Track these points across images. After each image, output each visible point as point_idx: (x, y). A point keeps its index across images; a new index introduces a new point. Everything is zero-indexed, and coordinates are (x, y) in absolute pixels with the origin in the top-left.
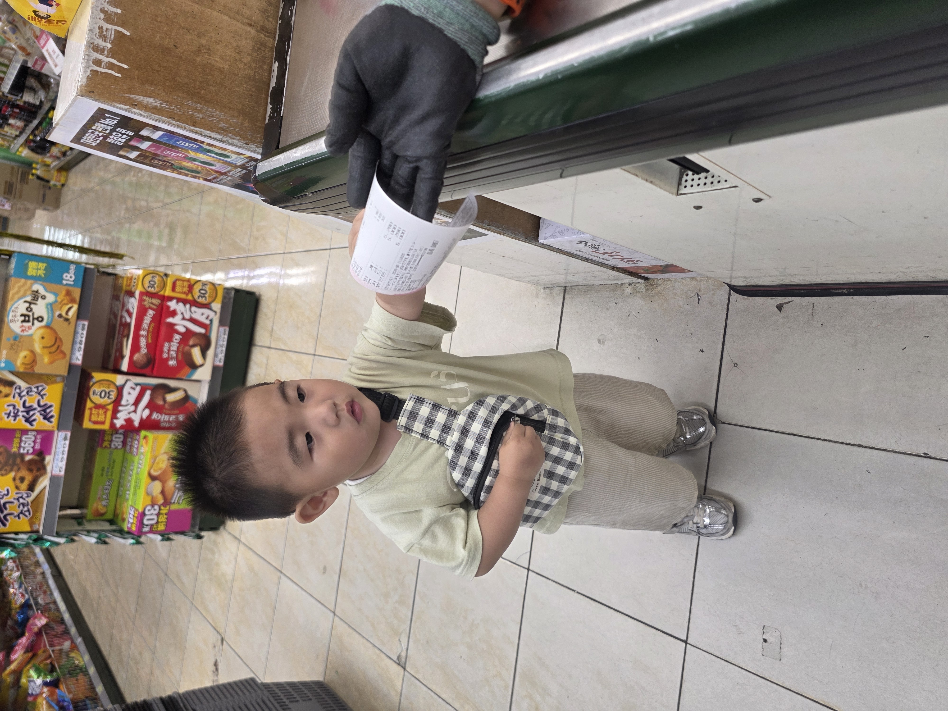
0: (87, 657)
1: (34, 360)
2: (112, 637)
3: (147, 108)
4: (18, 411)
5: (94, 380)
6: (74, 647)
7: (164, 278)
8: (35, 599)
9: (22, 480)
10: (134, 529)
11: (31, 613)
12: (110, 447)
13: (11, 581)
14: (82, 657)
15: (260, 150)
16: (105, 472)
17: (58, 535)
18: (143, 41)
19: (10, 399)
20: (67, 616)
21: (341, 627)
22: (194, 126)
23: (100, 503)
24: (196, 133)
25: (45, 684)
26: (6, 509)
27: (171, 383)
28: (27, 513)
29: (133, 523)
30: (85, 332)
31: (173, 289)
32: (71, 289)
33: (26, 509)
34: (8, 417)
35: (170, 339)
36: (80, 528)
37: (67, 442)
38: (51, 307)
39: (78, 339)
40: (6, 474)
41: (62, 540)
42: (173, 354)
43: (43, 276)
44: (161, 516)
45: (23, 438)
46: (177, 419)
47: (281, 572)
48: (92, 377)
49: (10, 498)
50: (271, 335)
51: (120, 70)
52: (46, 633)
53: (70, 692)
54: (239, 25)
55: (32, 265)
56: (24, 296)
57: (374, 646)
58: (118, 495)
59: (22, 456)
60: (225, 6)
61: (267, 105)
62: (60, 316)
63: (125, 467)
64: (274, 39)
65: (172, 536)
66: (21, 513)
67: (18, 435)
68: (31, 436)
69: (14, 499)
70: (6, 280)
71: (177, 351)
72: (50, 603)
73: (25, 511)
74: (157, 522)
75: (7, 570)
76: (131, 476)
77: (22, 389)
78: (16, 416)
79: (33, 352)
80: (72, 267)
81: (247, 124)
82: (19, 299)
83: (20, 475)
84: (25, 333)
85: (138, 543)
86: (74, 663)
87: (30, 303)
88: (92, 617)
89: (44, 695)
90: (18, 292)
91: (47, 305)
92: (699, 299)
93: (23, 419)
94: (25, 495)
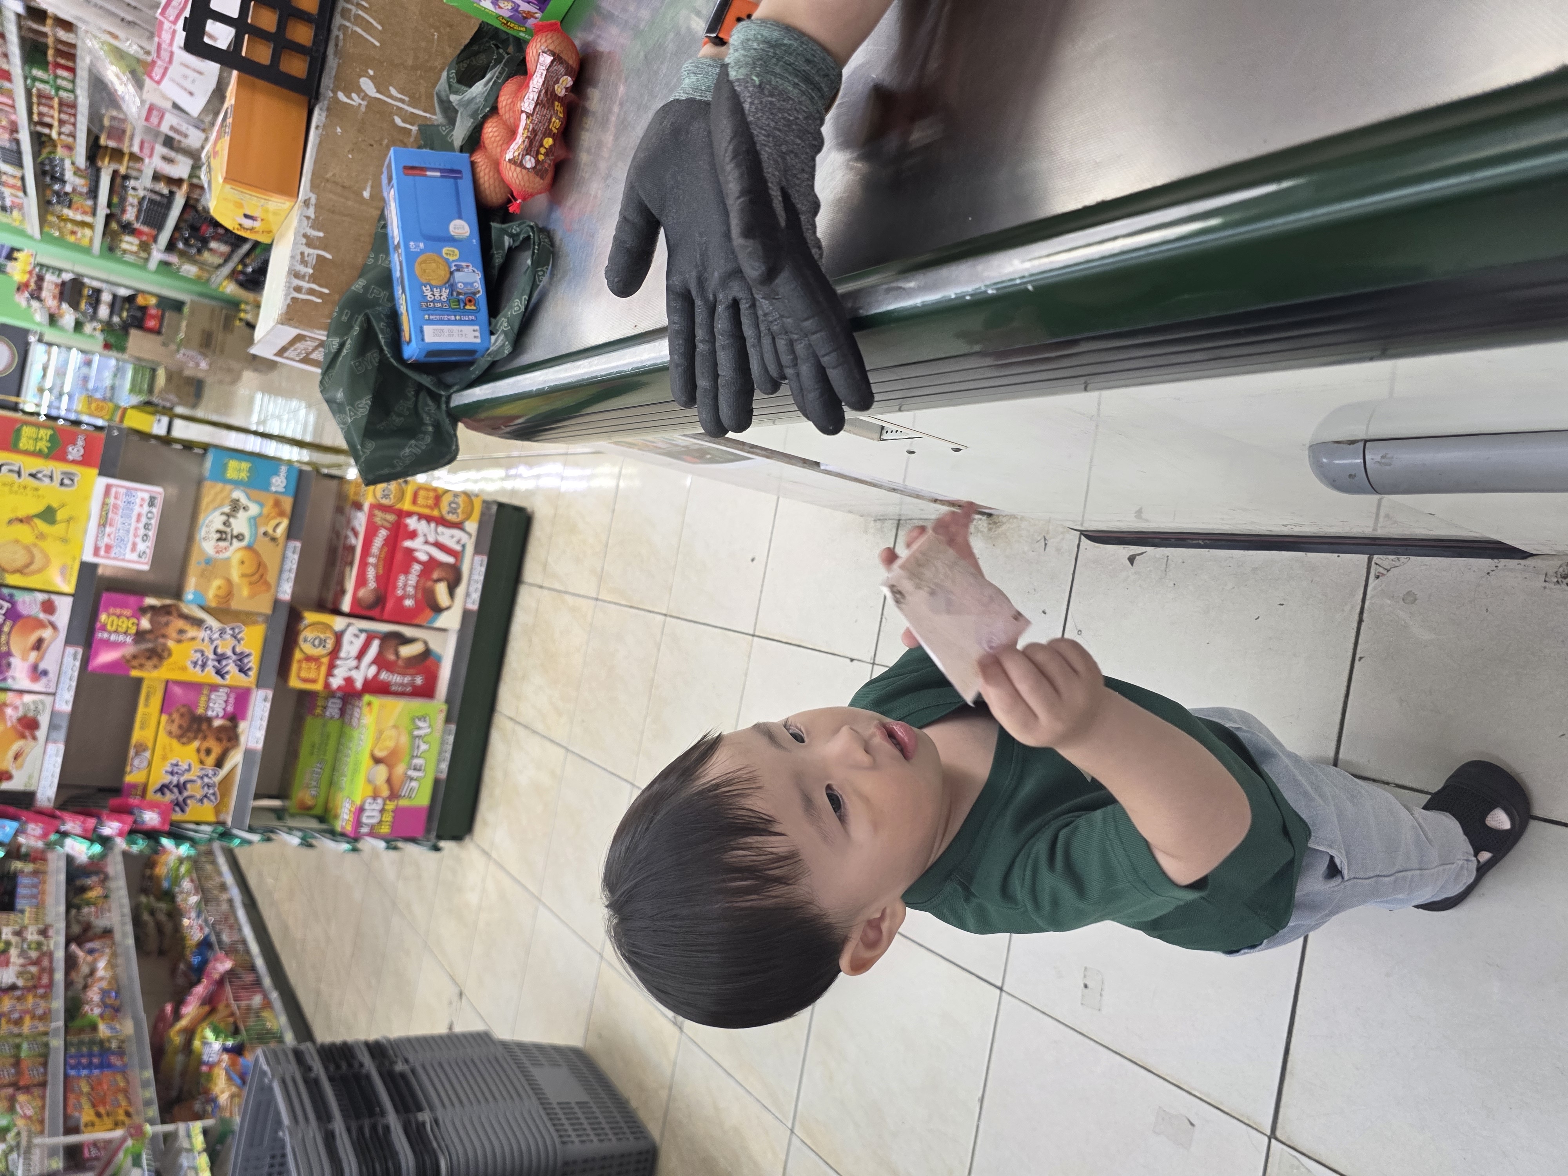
0: (283, 1020)
1: (229, 592)
2: (318, 993)
4: (207, 659)
5: (306, 622)
6: (267, 1004)
7: (403, 486)
8: (218, 935)
9: (208, 752)
10: (349, 828)
11: (210, 955)
12: (324, 716)
13: (188, 907)
14: (277, 1019)
16: (316, 749)
17: (251, 830)
18: (346, 263)
19: (197, 645)
20: (260, 963)
21: (608, 975)
23: (307, 792)
25: (225, 1050)
26: (185, 788)
27: (407, 631)
28: (212, 798)
29: (348, 821)
30: (296, 557)
31: (412, 502)
32: (281, 498)
34: (195, 667)
35: (406, 571)
36: (280, 823)
37: (268, 705)
38: (254, 522)
39: (287, 567)
40: (189, 743)
41: (255, 838)
42: (411, 590)
43: (246, 479)
44: (385, 814)
45: (213, 697)
46: (413, 681)
48: (303, 618)
49: (191, 776)
50: (544, 569)
52: (230, 982)
55: (233, 464)
56: (221, 505)
58: (331, 783)
59: (209, 720)
62: (265, 534)
63: (342, 744)
65: (400, 844)
66: (206, 796)
67: (205, 692)
68: (222, 693)
69: (198, 777)
70: (200, 483)
71: (416, 588)
72: (238, 942)
73: (211, 795)
74: (380, 822)
75: (182, 892)
76: (348, 756)
77: (214, 629)
78: (204, 666)
79: (229, 582)
80: (284, 469)
82: (215, 509)
83: (206, 745)
85: (355, 850)
86: (264, 1025)
87: (229, 516)
88: (294, 965)
89: (223, 1064)
90: (213, 500)
91: (250, 519)
92: (1046, 544)
93: (213, 672)
94: (211, 773)
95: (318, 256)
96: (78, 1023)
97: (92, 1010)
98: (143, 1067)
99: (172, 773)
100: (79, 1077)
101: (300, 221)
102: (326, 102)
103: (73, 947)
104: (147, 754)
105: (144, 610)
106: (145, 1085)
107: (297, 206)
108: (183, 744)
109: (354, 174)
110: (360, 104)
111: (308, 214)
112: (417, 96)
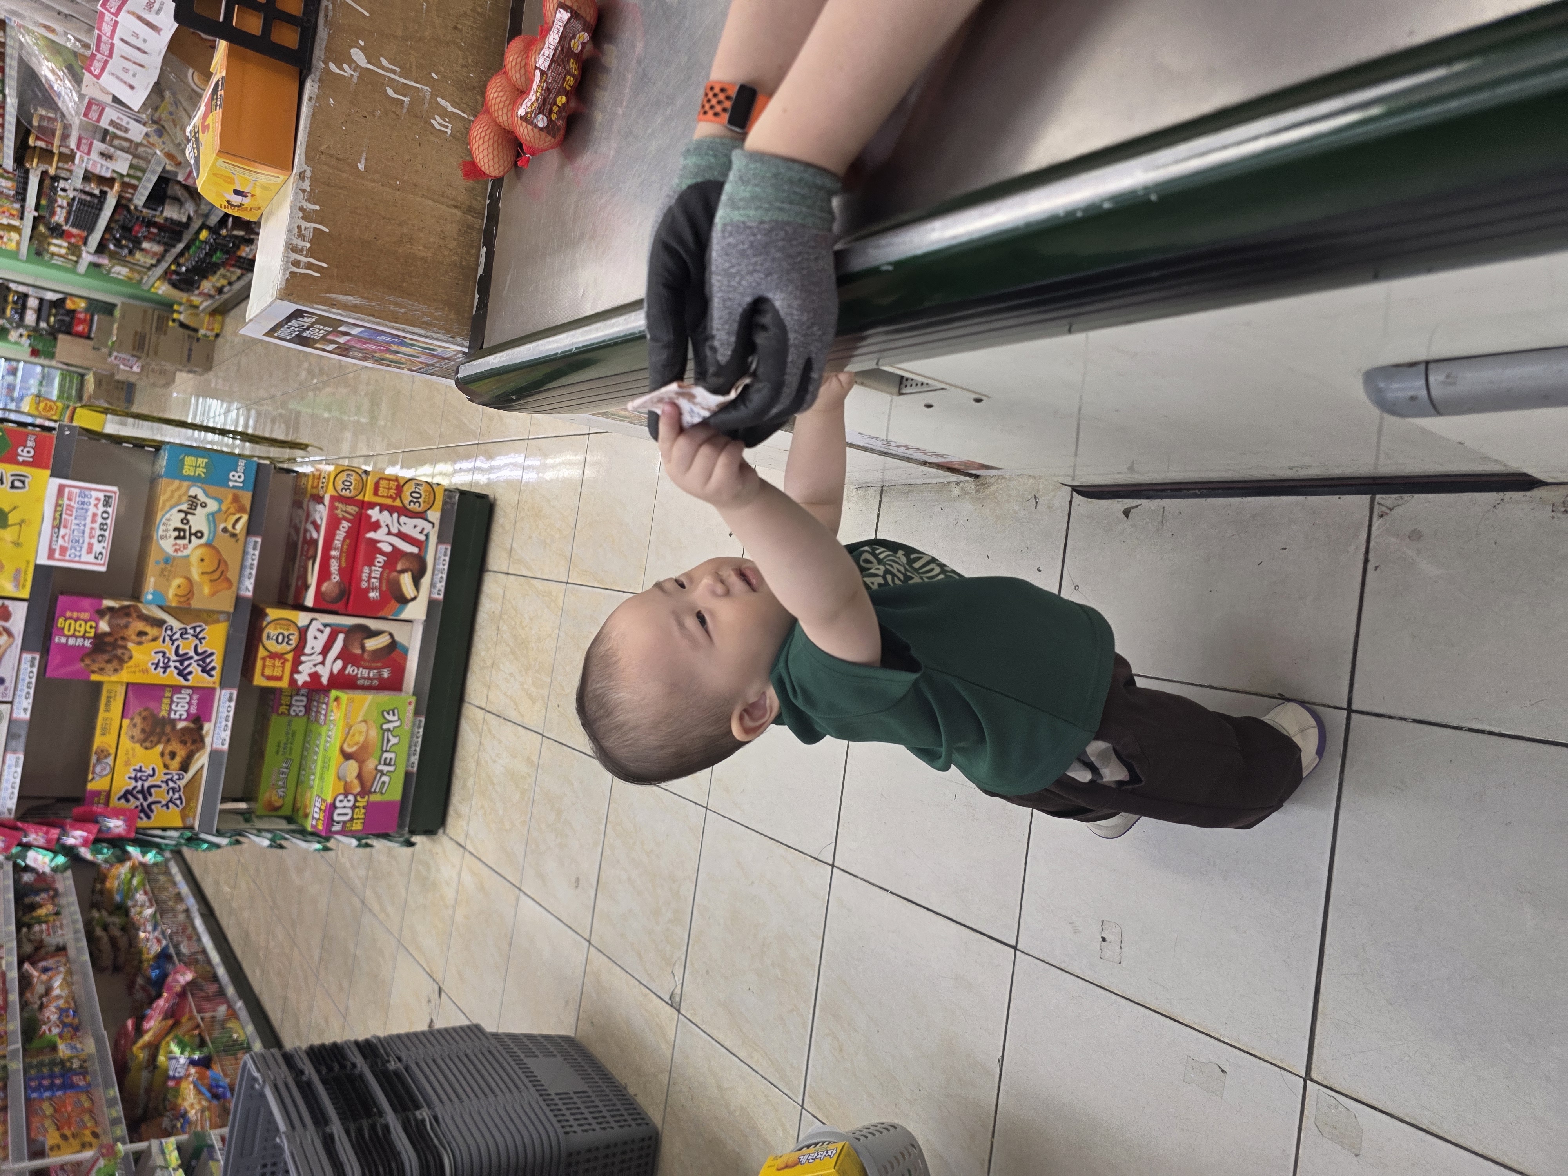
0: (250, 1028)
1: (190, 592)
2: (285, 999)
3: (346, 307)
4: (169, 659)
5: (269, 619)
6: (233, 1014)
7: (364, 476)
8: (176, 946)
9: (173, 755)
10: (320, 827)
11: (169, 967)
12: (289, 714)
13: (142, 921)
14: (243, 1028)
15: (467, 344)
16: (281, 749)
17: (219, 833)
18: (343, 236)
19: (158, 645)
20: (221, 971)
21: (598, 960)
22: (396, 322)
23: (274, 792)
24: (398, 329)
25: (193, 1063)
26: (151, 795)
27: (373, 624)
28: (178, 802)
29: (319, 819)
30: (257, 553)
31: (376, 493)
32: (240, 493)
33: (177, 796)
34: (156, 669)
35: (371, 563)
36: (248, 826)
37: (233, 704)
38: (213, 518)
39: (248, 562)
40: (152, 747)
41: (223, 841)
42: (375, 582)
43: (203, 475)
44: (357, 810)
45: (175, 699)
46: (380, 674)
47: (520, 889)
48: (266, 615)
49: (156, 780)
50: (510, 556)
51: (318, 269)
52: (192, 995)
53: (226, 1075)
54: (444, 208)
55: (189, 460)
56: (178, 503)
57: (641, 983)
58: (298, 782)
59: (173, 722)
60: (428, 189)
61: (474, 294)
62: (225, 530)
63: (308, 742)
64: (483, 220)
65: (372, 841)
66: (171, 801)
67: (168, 694)
69: (162, 782)
70: (153, 481)
71: (380, 579)
72: (197, 952)
73: (176, 799)
74: (352, 819)
75: (134, 906)
76: (316, 753)
77: (174, 631)
78: (166, 667)
79: (189, 580)
80: (242, 463)
81: (453, 316)
82: (172, 507)
83: (169, 748)
84: (180, 554)
85: (326, 849)
86: (231, 1037)
87: (186, 513)
88: (258, 972)
89: (191, 1079)
90: (171, 497)
91: (208, 515)
92: (1037, 502)
93: (176, 672)
94: (176, 777)
95: (315, 229)
96: (36, 1044)
97: (50, 1030)
98: (107, 1086)
99: (136, 779)
100: (41, 1099)
101: (296, 194)
102: (318, 74)
103: (27, 966)
104: (110, 760)
105: (101, 613)
106: (111, 1103)
107: (292, 179)
108: (146, 748)
109: (348, 146)
110: (352, 75)
111: (303, 188)
112: (408, 66)
